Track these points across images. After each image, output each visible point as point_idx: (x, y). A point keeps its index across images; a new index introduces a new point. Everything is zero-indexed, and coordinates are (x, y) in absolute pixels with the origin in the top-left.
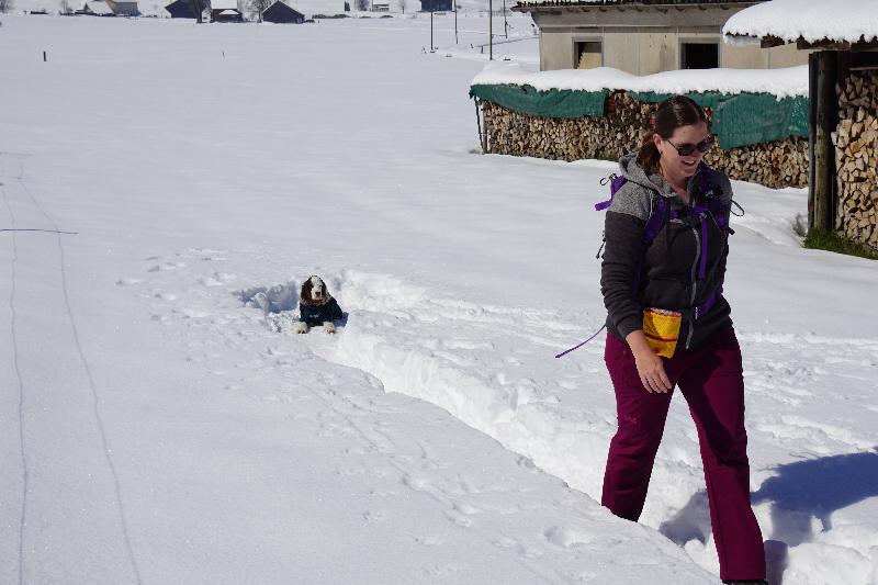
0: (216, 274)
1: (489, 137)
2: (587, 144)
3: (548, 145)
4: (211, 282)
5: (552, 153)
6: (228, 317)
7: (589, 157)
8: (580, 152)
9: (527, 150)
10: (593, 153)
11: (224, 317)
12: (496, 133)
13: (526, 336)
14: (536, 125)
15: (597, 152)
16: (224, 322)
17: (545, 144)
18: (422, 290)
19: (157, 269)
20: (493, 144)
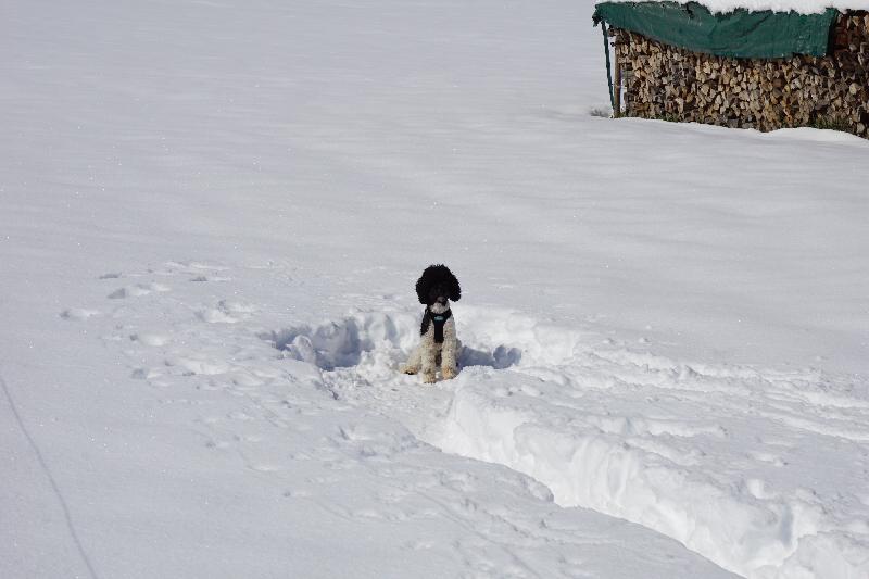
0: (221, 303)
1: (624, 91)
2: (796, 103)
3: (727, 105)
4: (216, 316)
5: (734, 117)
6: (260, 374)
7: (798, 124)
8: (782, 116)
9: (691, 113)
10: (806, 119)
11: (254, 375)
12: (638, 84)
13: (776, 417)
14: (707, 70)
15: (813, 115)
16: (257, 383)
17: (722, 102)
18: (575, 336)
19: (122, 293)
20: (632, 100)
